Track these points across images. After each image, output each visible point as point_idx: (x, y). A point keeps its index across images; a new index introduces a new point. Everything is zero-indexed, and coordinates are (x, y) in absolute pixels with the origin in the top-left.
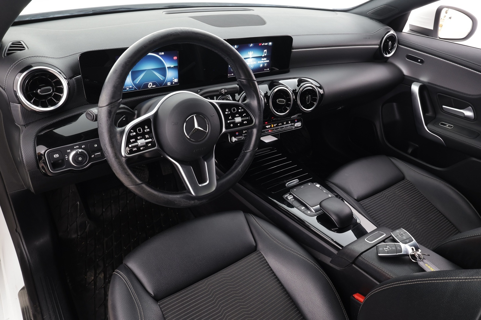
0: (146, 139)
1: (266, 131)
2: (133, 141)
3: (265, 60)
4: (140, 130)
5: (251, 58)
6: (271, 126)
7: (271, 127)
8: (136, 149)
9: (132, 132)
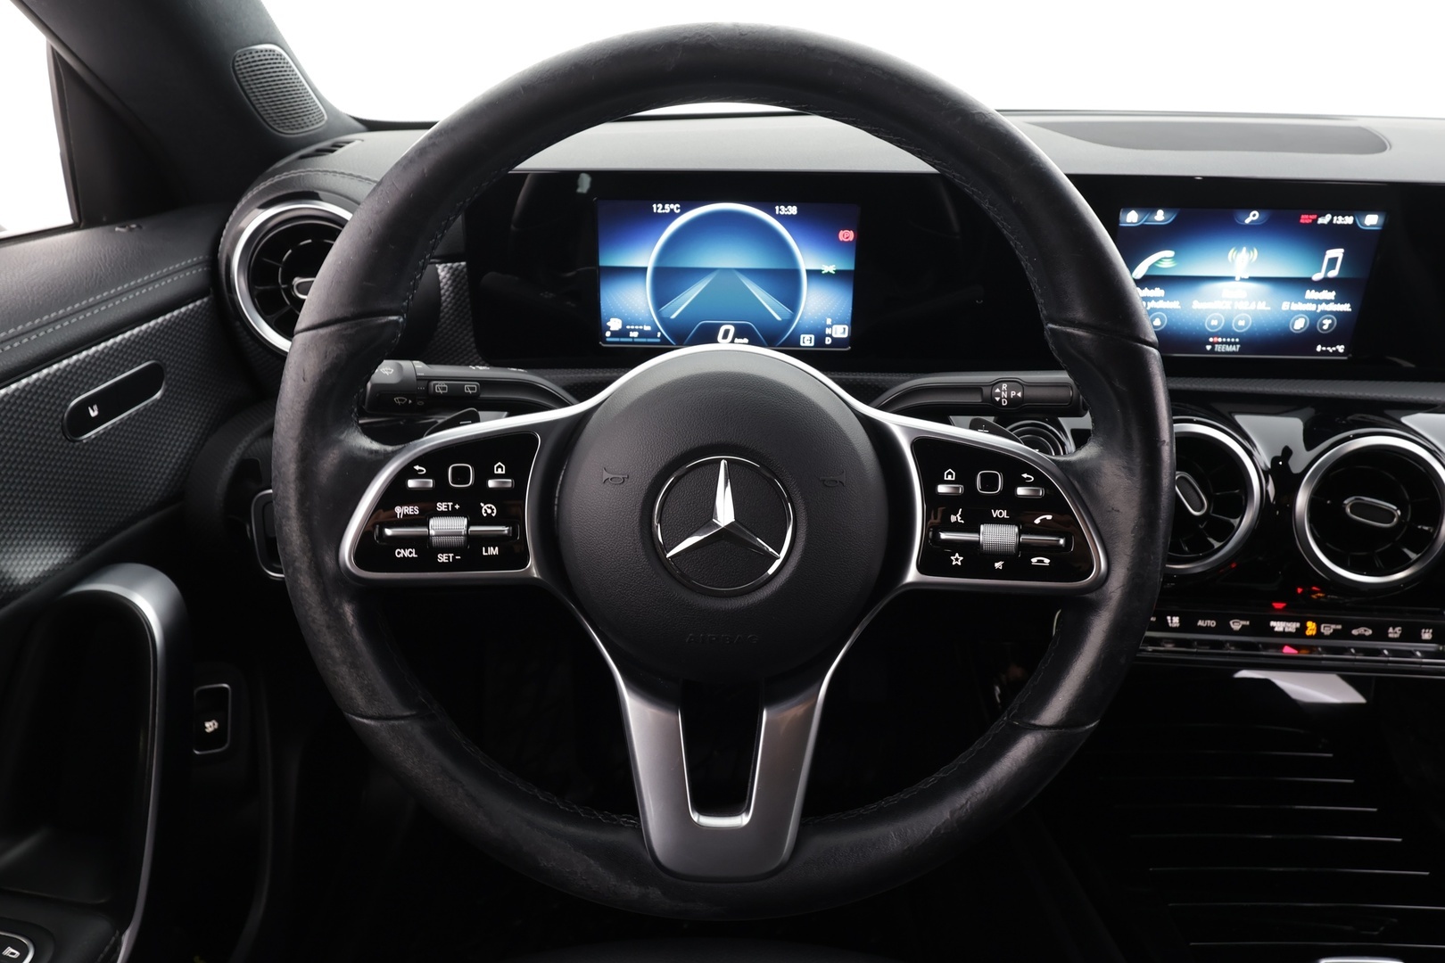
0: (476, 518)
1: (1267, 646)
2: (406, 515)
3: (1328, 302)
4: (461, 475)
5: (1242, 280)
6: (1304, 628)
7: (1301, 632)
8: (414, 555)
9: (415, 475)
